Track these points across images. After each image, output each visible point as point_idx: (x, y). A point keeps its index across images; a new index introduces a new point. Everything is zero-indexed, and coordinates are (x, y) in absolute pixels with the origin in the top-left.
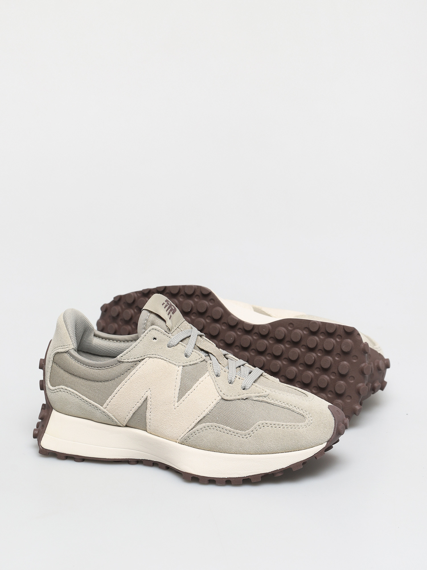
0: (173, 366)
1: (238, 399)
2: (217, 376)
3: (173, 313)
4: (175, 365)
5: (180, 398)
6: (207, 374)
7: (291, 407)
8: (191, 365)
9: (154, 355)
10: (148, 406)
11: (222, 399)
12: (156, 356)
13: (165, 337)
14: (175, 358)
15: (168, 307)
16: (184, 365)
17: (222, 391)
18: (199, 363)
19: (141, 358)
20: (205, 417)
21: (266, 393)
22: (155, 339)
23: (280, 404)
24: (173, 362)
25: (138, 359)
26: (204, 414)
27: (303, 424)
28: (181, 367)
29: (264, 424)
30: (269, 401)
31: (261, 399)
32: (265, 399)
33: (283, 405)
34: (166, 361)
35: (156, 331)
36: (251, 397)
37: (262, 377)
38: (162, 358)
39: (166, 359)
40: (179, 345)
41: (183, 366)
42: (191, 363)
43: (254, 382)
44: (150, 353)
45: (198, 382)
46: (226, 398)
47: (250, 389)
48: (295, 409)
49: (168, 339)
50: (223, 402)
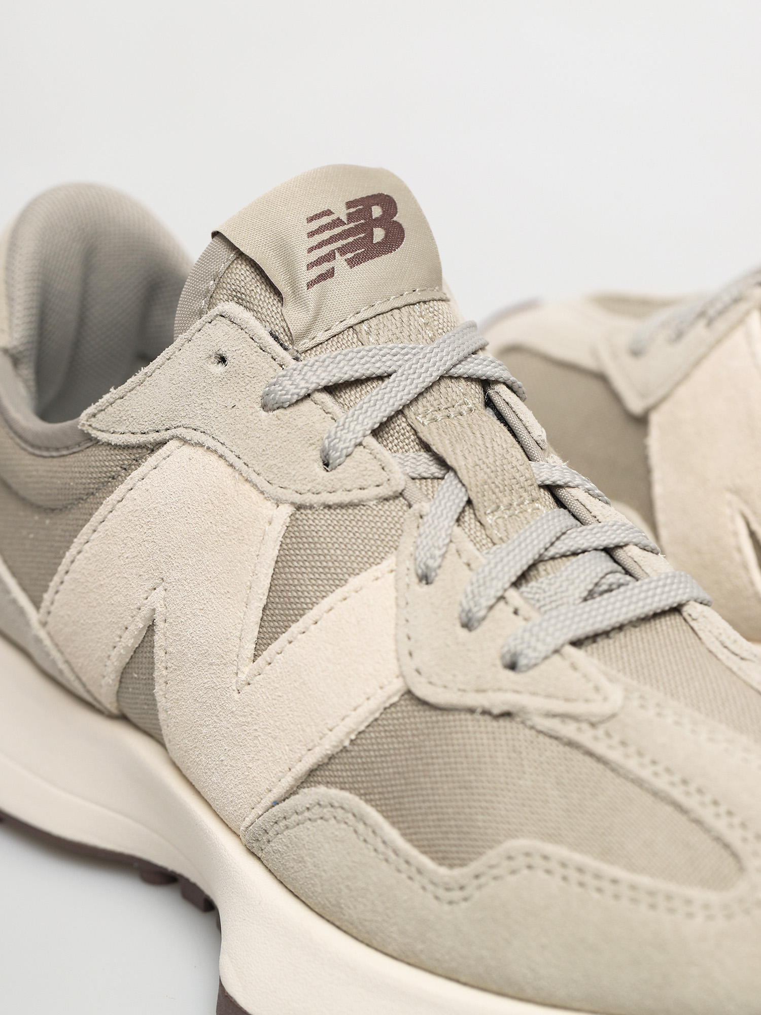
0: (254, 494)
1: (472, 711)
2: (425, 578)
3: (352, 263)
4: (262, 493)
5: (261, 645)
6: (390, 562)
7: (693, 802)
8: (329, 507)
9: (198, 433)
10: (159, 653)
11: (409, 692)
12: (203, 438)
13: (263, 361)
14: (270, 462)
15: (337, 230)
16: (298, 499)
17: (414, 654)
18: (371, 503)
19: (152, 437)
20: (331, 758)
21: (598, 708)
22: (223, 360)
23: (646, 773)
24: (260, 481)
25: (142, 439)
26: (326, 747)
27: (713, 897)
28: (290, 510)
29: (537, 861)
30: (600, 748)
31: (568, 730)
32: (586, 737)
33: (661, 783)
34: (230, 470)
35: (233, 330)
36: (523, 710)
37: (675, 619)
38: (221, 449)
39: (232, 459)
40: (307, 405)
41: (299, 507)
42: (333, 499)
43: (577, 643)
44: (186, 422)
45: (340, 592)
46: (422, 691)
47: (533, 673)
48: (707, 814)
49: (270, 371)
50: (409, 707)
